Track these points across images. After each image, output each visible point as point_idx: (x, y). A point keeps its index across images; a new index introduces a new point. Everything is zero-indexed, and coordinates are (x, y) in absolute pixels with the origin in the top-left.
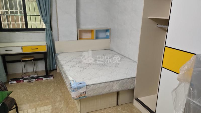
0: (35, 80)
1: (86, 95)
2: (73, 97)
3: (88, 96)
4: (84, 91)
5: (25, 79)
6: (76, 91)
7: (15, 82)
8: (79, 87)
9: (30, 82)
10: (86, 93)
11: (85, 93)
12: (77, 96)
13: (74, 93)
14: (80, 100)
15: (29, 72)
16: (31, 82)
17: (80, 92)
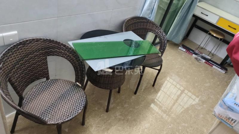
0: (204, 61)
1: (232, 124)
2: (214, 111)
3: (234, 128)
4: (234, 118)
5: (196, 54)
6: (225, 109)
7: (184, 50)
8: (232, 109)
9: (197, 59)
10: (236, 123)
11: (233, 121)
12: (219, 115)
13: (220, 108)
14: (221, 123)
15: (206, 50)
16: (198, 61)
17: (228, 115)
